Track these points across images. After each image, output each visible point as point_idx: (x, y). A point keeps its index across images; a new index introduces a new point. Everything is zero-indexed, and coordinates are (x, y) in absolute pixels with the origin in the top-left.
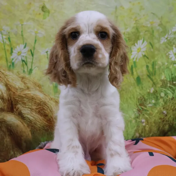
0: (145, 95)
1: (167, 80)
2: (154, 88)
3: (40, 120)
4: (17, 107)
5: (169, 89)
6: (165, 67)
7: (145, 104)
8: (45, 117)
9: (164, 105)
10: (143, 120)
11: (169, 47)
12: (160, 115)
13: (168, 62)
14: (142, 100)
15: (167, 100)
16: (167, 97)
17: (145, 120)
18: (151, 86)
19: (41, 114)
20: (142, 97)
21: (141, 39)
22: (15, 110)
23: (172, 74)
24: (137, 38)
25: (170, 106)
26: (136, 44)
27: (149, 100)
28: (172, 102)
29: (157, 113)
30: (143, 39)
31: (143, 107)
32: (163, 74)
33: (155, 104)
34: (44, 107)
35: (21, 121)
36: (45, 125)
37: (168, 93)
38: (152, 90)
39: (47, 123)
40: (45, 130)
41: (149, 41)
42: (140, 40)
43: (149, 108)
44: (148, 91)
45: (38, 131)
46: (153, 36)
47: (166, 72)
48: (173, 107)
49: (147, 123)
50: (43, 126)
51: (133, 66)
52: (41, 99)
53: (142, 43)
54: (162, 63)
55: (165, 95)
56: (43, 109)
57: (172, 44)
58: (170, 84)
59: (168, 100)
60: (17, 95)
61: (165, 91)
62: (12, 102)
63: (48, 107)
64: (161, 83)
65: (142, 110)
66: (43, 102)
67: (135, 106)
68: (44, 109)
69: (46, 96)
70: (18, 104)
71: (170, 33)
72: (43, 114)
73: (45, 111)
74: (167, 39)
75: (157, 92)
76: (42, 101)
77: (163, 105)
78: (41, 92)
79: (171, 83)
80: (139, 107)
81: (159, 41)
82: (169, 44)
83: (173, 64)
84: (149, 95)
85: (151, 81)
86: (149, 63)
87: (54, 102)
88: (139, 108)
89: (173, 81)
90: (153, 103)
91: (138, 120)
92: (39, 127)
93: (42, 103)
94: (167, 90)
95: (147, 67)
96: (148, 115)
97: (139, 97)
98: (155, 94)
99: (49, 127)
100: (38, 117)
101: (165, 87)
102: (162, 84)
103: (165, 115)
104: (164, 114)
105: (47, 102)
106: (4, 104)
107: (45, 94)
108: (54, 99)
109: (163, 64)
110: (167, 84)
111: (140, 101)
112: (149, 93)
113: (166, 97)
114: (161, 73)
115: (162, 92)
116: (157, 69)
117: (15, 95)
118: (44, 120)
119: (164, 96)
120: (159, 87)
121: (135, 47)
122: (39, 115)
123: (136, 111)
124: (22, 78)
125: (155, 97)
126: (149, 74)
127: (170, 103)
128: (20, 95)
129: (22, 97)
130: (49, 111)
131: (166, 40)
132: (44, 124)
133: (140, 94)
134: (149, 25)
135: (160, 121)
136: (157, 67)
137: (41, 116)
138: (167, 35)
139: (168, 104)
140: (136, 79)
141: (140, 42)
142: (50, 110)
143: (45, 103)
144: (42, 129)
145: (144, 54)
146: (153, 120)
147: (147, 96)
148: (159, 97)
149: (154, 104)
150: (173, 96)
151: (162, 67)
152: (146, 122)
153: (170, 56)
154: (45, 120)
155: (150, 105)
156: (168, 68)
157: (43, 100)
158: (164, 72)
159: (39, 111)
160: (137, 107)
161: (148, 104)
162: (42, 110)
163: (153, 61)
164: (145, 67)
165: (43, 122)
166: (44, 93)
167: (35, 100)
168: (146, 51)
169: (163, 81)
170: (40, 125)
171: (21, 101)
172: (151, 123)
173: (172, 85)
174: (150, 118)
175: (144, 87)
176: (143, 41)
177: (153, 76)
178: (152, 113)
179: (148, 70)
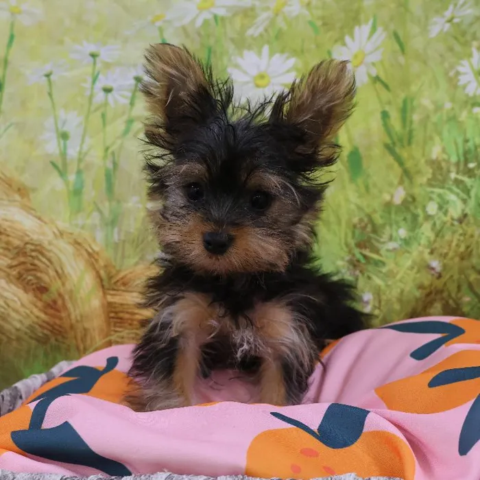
0: (375, 211)
1: (448, 161)
2: (405, 189)
3: (23, 305)
5: (454, 188)
6: (445, 118)
7: (374, 242)
8: (39, 295)
9: (435, 241)
10: (368, 297)
11: (458, 48)
12: (418, 275)
13: (453, 100)
14: (364, 228)
15: (445, 223)
16: (446, 213)
17: (373, 294)
18: (396, 182)
19: (28, 283)
20: (366, 220)
21: (367, 21)
23: (466, 141)
25: (454, 243)
26: (348, 39)
27: (388, 228)
28: (461, 231)
29: (412, 268)
30: (371, 22)
31: (367, 252)
32: (437, 139)
33: (407, 242)
34: (36, 262)
36: (37, 324)
37: (448, 202)
38: (399, 196)
39: (43, 316)
40: (38, 340)
41: (392, 27)
43: (389, 254)
44: (387, 197)
45: (14, 344)
46: (407, 10)
47: (445, 133)
48: (462, 249)
49: (377, 305)
50: (30, 325)
52: (28, 233)
53: (371, 36)
54: (435, 103)
55: (440, 208)
56: (32, 267)
57: (468, 37)
58: (457, 173)
59: (448, 224)
61: (440, 196)
63: (49, 260)
64: (428, 172)
65: (365, 264)
66: (32, 244)
67: (342, 249)
68: (35, 268)
69: (43, 224)
72: (33, 284)
73: (39, 274)
74: (450, 21)
75: (414, 199)
76: (32, 240)
77: (429, 241)
78: (28, 209)
79: (462, 167)
80: (357, 251)
81: (425, 30)
82: (456, 38)
83: (469, 107)
84: (390, 213)
85: (396, 165)
86: (389, 103)
87: (70, 243)
88: (354, 255)
89: (466, 162)
90: (401, 239)
92: (18, 330)
93: (29, 247)
94: (447, 192)
95: (385, 115)
96: (382, 279)
97: (355, 220)
98: (408, 209)
99: (50, 328)
100: (15, 295)
101: (443, 183)
102: (434, 174)
103: (436, 275)
104: (433, 272)
105: (46, 244)
107: (39, 219)
108: (71, 234)
109: (438, 108)
110: (449, 171)
111: (357, 232)
112: (388, 205)
113: (441, 214)
114: (431, 138)
115: (431, 199)
116: (415, 126)
118: (36, 307)
119: (437, 214)
120: (421, 185)
121: (344, 48)
122: (18, 287)
123: (346, 264)
125: (409, 217)
126: (388, 141)
127: (454, 232)
130: (52, 273)
131: (448, 25)
132: (36, 320)
133: (360, 208)
135: (418, 293)
136: (416, 117)
137: (26, 291)
138: (451, 7)
139: (448, 237)
140: (345, 159)
141: (363, 31)
142: (57, 272)
143: (38, 248)
144: (26, 337)
145: (374, 73)
146: (395, 293)
147: (382, 217)
148: (421, 219)
149: (405, 240)
150: (463, 210)
151: (434, 119)
152: (374, 299)
153: (461, 77)
154: (40, 304)
155: (391, 245)
156: (453, 119)
157: (35, 237)
158: (440, 134)
159: (19, 273)
160: (350, 252)
161: (384, 243)
162: (28, 270)
163: (403, 96)
164: (379, 116)
165: (31, 312)
166: (38, 214)
167: (8, 236)
168: (382, 62)
169: (436, 165)
170: (21, 322)
172: (388, 301)
173: (464, 174)
174: (387, 286)
175: (375, 185)
176: (374, 29)
177: (403, 146)
178: (395, 271)
179: (388, 128)
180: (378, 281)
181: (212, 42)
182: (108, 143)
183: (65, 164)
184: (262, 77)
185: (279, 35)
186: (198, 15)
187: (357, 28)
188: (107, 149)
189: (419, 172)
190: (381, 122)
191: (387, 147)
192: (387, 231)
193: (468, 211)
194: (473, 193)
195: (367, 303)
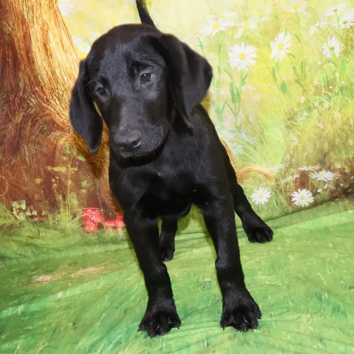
0: (294, 106)
1: (320, 85)
2: (305, 97)
5: (325, 97)
6: (318, 67)
7: (295, 118)
9: (319, 118)
10: (295, 139)
11: (322, 39)
12: (315, 130)
13: (321, 60)
14: (290, 113)
16: (323, 106)
18: (301, 94)
20: (291, 109)
21: (283, 31)
23: (327, 77)
24: (277, 30)
25: (327, 118)
26: (276, 38)
27: (299, 112)
28: (329, 113)
29: (312, 128)
30: (285, 31)
31: (292, 122)
32: (316, 77)
33: (307, 117)
37: (323, 102)
38: (303, 99)
41: (294, 32)
42: (281, 34)
43: (301, 122)
44: (298, 101)
46: (300, 25)
48: (330, 120)
49: (299, 142)
51: (275, 69)
53: (285, 37)
54: (314, 62)
55: (320, 104)
57: (326, 34)
58: (325, 91)
59: (324, 111)
61: (319, 99)
64: (313, 90)
65: (292, 127)
67: (282, 121)
71: (322, 19)
74: (318, 28)
75: (309, 101)
77: (317, 118)
79: (327, 88)
80: (288, 122)
81: (308, 32)
82: (321, 35)
83: (328, 63)
84: (300, 107)
85: (300, 88)
86: (296, 63)
89: (328, 86)
90: (305, 116)
91: (288, 139)
94: (322, 98)
95: (294, 68)
96: (300, 132)
97: (286, 110)
98: (307, 104)
101: (320, 94)
102: (316, 91)
103: (322, 130)
104: (320, 129)
109: (315, 64)
110: (322, 89)
111: (288, 115)
112: (299, 104)
113: (321, 107)
114: (314, 76)
115: (315, 100)
116: (307, 72)
119: (319, 106)
120: (311, 95)
121: (275, 42)
123: (284, 127)
125: (307, 107)
126: (296, 78)
127: (326, 114)
131: (317, 30)
133: (288, 105)
134: (292, 11)
135: (315, 137)
136: (307, 69)
138: (318, 22)
139: (324, 116)
140: (280, 86)
145: (288, 52)
147: (296, 108)
148: (312, 108)
150: (329, 105)
151: (314, 68)
152: (297, 140)
153: (324, 51)
155: (302, 119)
156: (321, 68)
158: (317, 74)
160: (285, 122)
161: (298, 118)
163: (301, 60)
164: (292, 69)
168: (291, 47)
169: (317, 87)
172: (304, 141)
173: (328, 91)
174: (303, 135)
175: (293, 96)
176: (286, 34)
177: (303, 80)
178: (305, 129)
179: (296, 73)
180: (298, 132)
181: (220, 42)
184: (242, 55)
185: (247, 38)
186: (213, 31)
187: (279, 35)
189: (309, 90)
190: (293, 72)
191: (296, 81)
193: (331, 105)
194: (332, 99)
195: (295, 141)
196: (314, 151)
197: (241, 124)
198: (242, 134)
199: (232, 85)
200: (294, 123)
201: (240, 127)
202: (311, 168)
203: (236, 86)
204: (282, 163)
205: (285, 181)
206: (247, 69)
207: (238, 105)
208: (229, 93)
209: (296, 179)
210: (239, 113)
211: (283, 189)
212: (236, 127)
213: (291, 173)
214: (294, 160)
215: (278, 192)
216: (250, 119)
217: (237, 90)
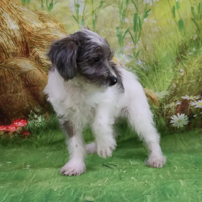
0: (187, 42)
2: (197, 35)
4: (34, 51)
7: (185, 52)
10: (182, 70)
14: (183, 48)
17: (184, 69)
18: (195, 32)
20: (184, 44)
22: (31, 54)
27: (190, 47)
29: (198, 62)
31: (182, 55)
35: (38, 68)
38: (195, 37)
43: (189, 56)
44: (192, 38)
49: (185, 73)
51: (176, 7)
60: (33, 36)
62: (27, 44)
65: (181, 59)
67: (175, 54)
70: (35, 47)
75: (199, 38)
80: (179, 55)
84: (191, 43)
85: (195, 26)
86: (194, 4)
90: (193, 52)
91: (176, 69)
95: (192, 8)
96: (187, 65)
97: (180, 44)
98: (197, 42)
106: (17, 47)
111: (180, 49)
112: (191, 40)
117: (30, 36)
123: (175, 59)
124: (40, 14)
125: (197, 44)
126: (193, 17)
128: (37, 36)
129: (40, 38)
133: (182, 40)
135: (199, 71)
140: (178, 23)
146: (192, 70)
147: (188, 44)
148: (200, 45)
149: (195, 52)
152: (184, 71)
155: (190, 53)
160: (177, 55)
161: (188, 52)
163: (199, 2)
164: (190, 8)
171: (38, 43)
172: (189, 73)
174: (189, 67)
175: (187, 33)
177: (198, 20)
178: (191, 63)
179: (193, 13)
180: (185, 65)
182: (94, 9)
183: (78, 17)
188: (93, 12)
190: (191, 11)
191: (192, 19)
192: (189, 48)
195: (182, 72)
196: (196, 84)
197: (139, 51)
198: (138, 60)
199: (136, 15)
200: (184, 56)
201: (138, 54)
202: (192, 98)
203: (139, 17)
204: (168, 90)
205: (167, 106)
206: (151, 4)
207: (138, 34)
208: (132, 22)
209: (178, 105)
210: (139, 42)
211: (165, 113)
212: (134, 53)
213: (174, 100)
214: (178, 89)
215: (160, 115)
216: (147, 48)
217: (140, 21)
